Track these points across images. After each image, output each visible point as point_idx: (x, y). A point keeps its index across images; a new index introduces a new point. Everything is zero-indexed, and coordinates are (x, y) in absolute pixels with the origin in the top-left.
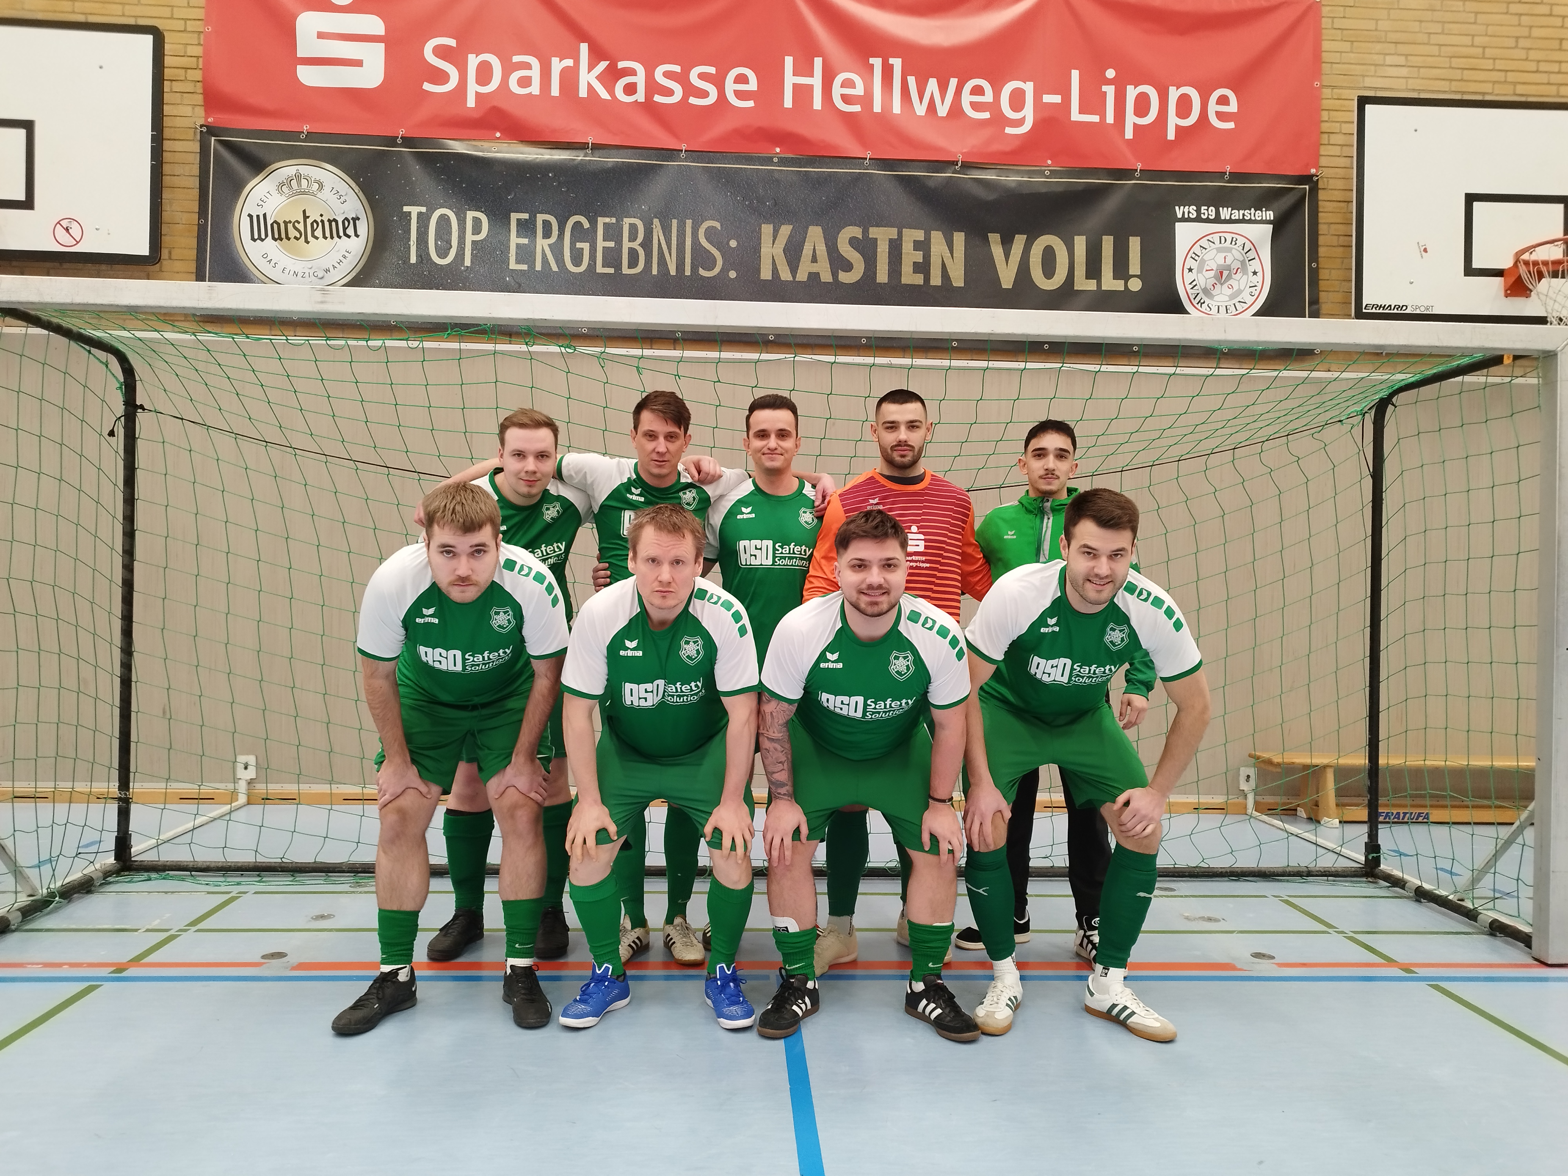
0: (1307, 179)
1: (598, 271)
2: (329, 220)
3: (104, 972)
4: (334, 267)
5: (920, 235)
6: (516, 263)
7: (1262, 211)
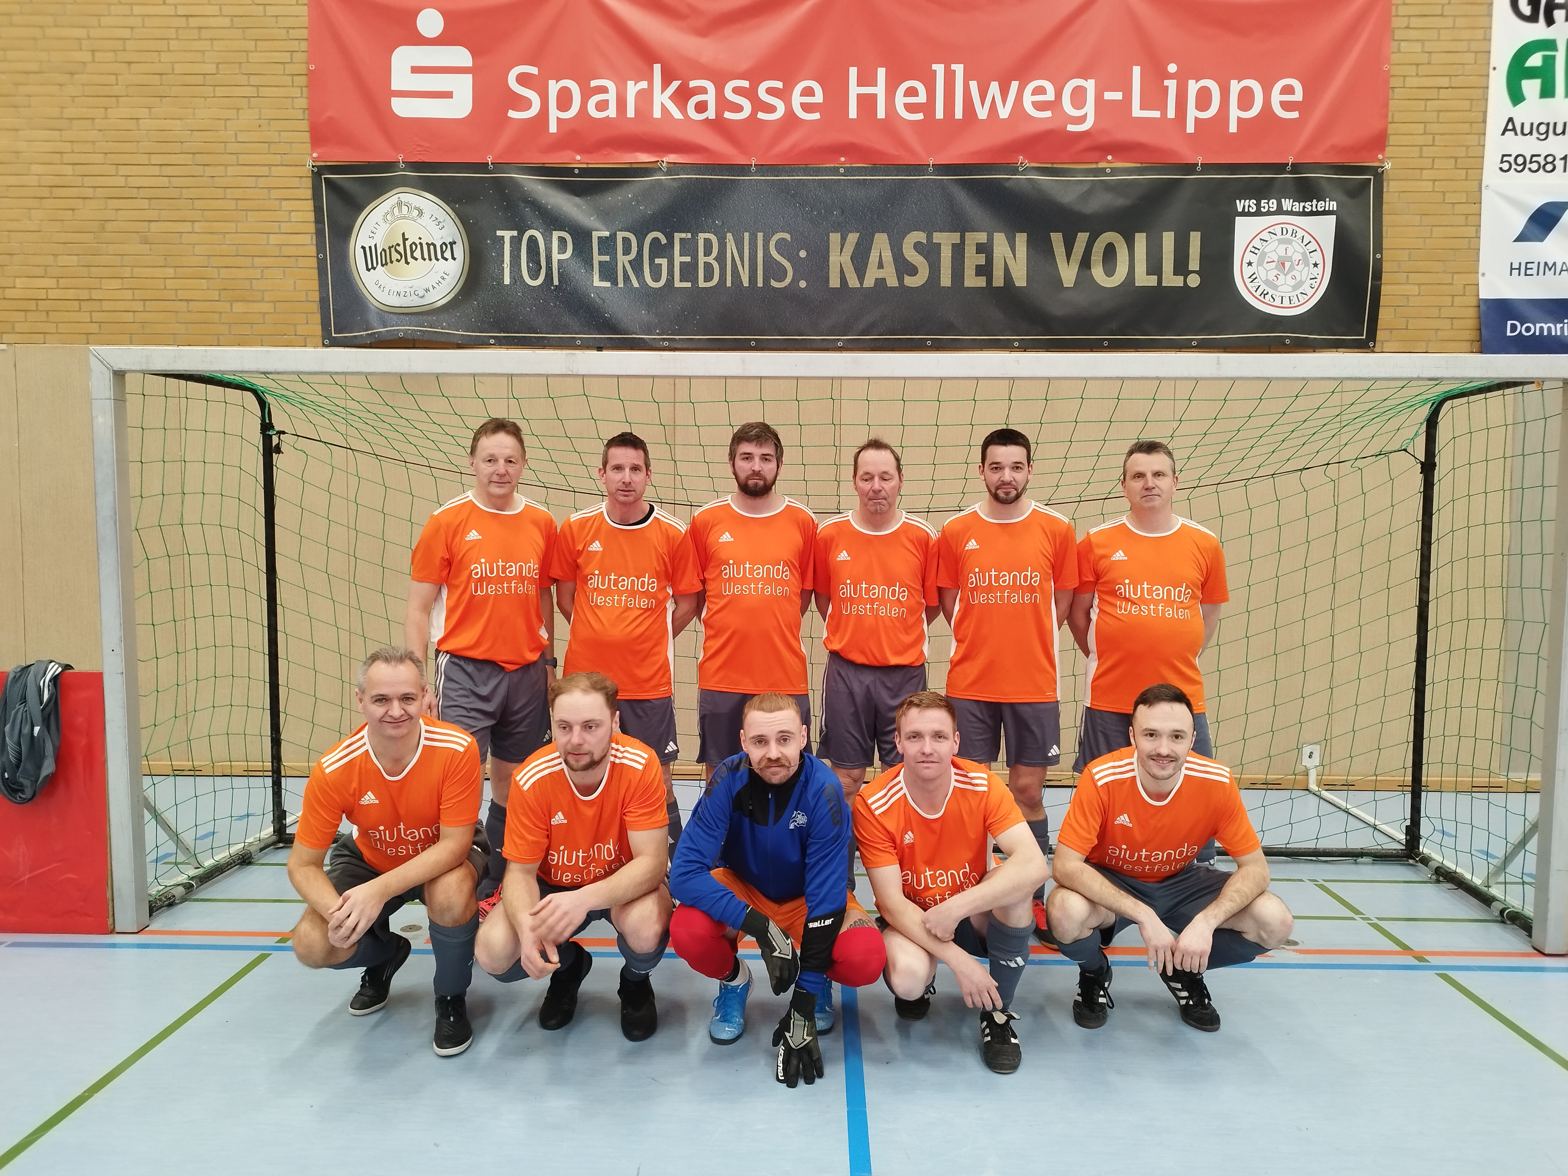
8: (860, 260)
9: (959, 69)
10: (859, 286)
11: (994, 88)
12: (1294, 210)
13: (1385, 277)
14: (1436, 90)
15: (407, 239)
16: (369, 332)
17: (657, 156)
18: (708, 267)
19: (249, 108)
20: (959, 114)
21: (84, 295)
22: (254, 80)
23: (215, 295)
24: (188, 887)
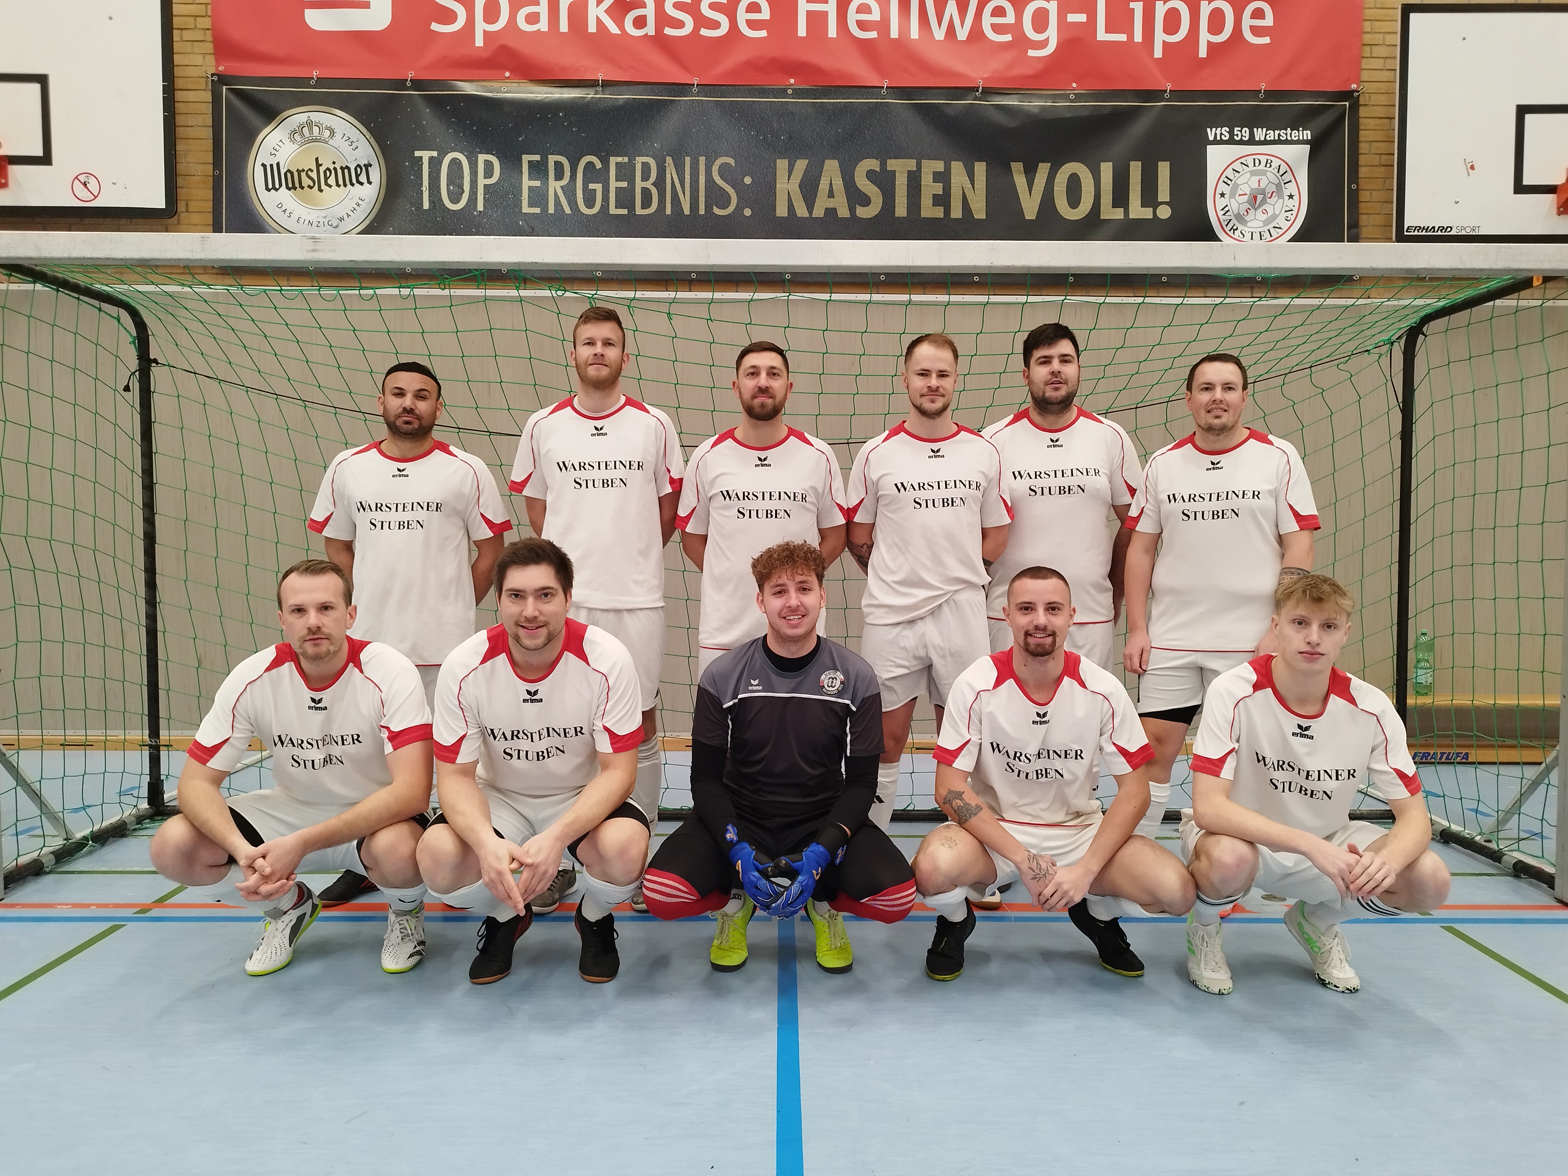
0: (1348, 95)
1: (611, 212)
2: (341, 168)
3: (129, 913)
4: (348, 215)
5: (939, 166)
6: (529, 207)
7: (1298, 131)
8: (809, 188)
10: (808, 215)
11: (951, 8)
12: (1268, 138)
13: (1361, 207)
20: (914, 34)
24: (58, 857)
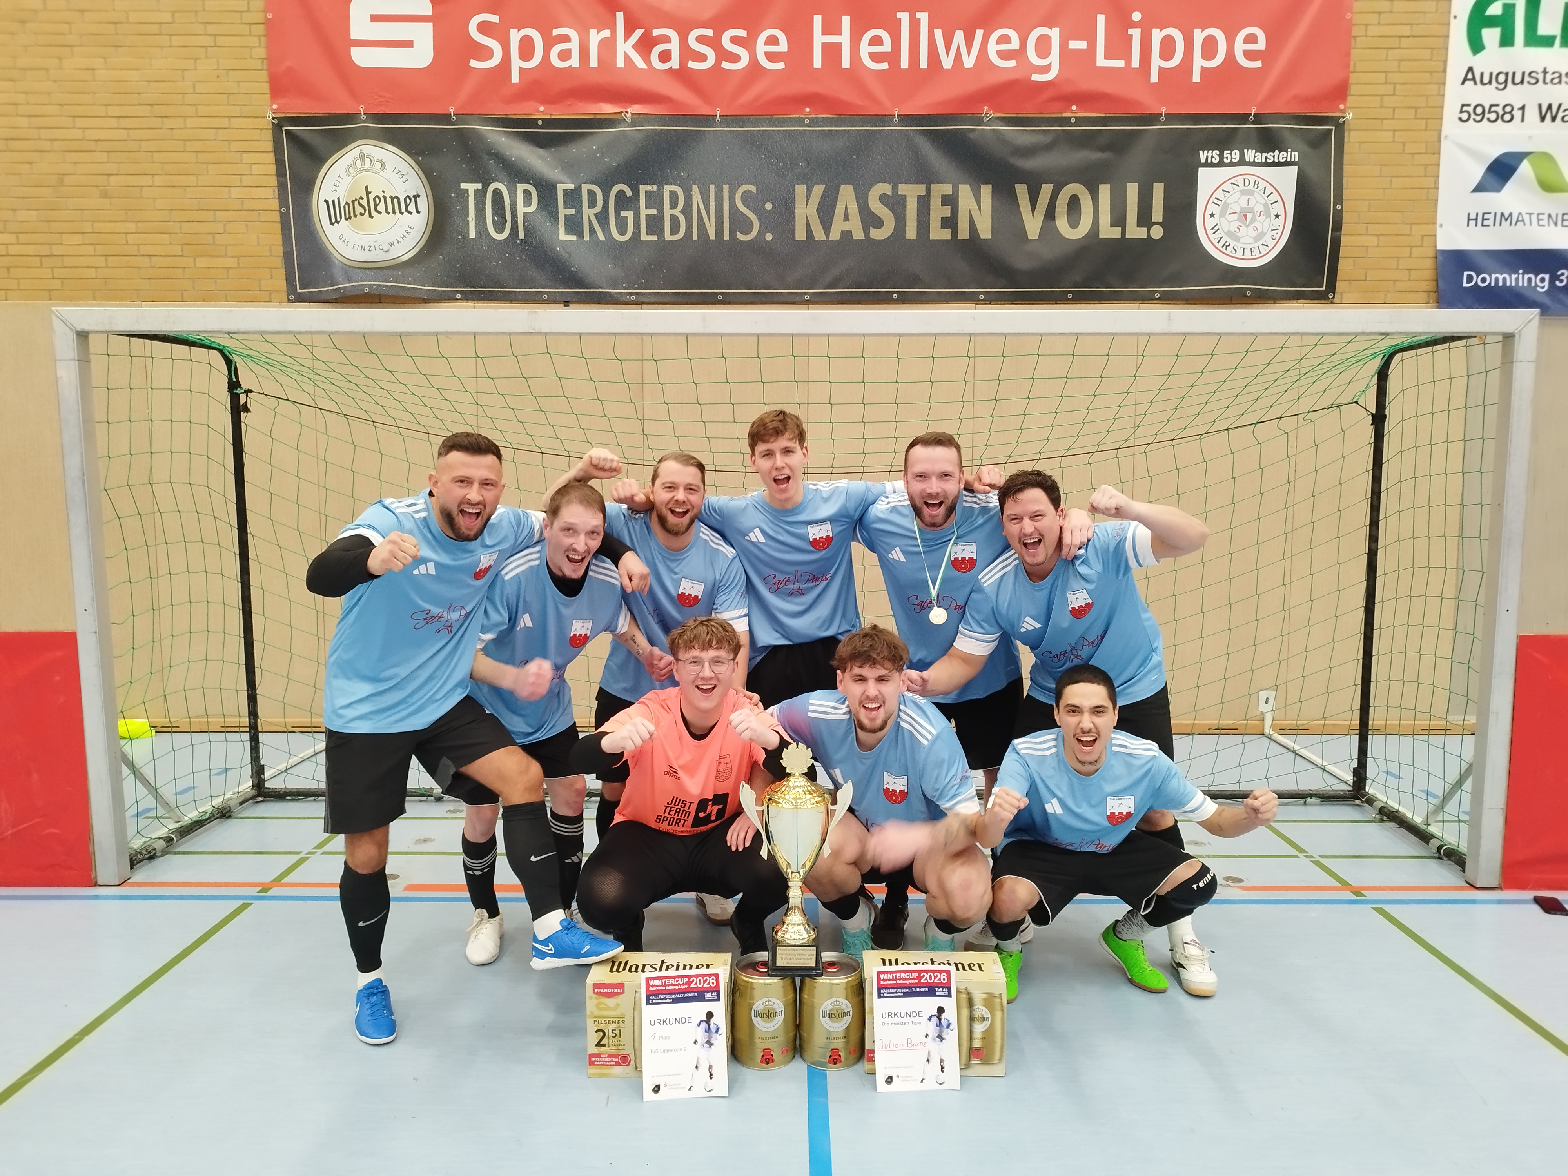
8: (826, 212)
9: (923, 17)
10: (825, 238)
11: (959, 37)
12: (1256, 161)
13: (1345, 228)
14: (1397, 39)
15: (371, 192)
16: (335, 287)
17: (622, 107)
18: (674, 220)
19: (207, 58)
20: (924, 64)
21: (45, 250)
22: (211, 29)
23: (177, 250)
24: (169, 840)
